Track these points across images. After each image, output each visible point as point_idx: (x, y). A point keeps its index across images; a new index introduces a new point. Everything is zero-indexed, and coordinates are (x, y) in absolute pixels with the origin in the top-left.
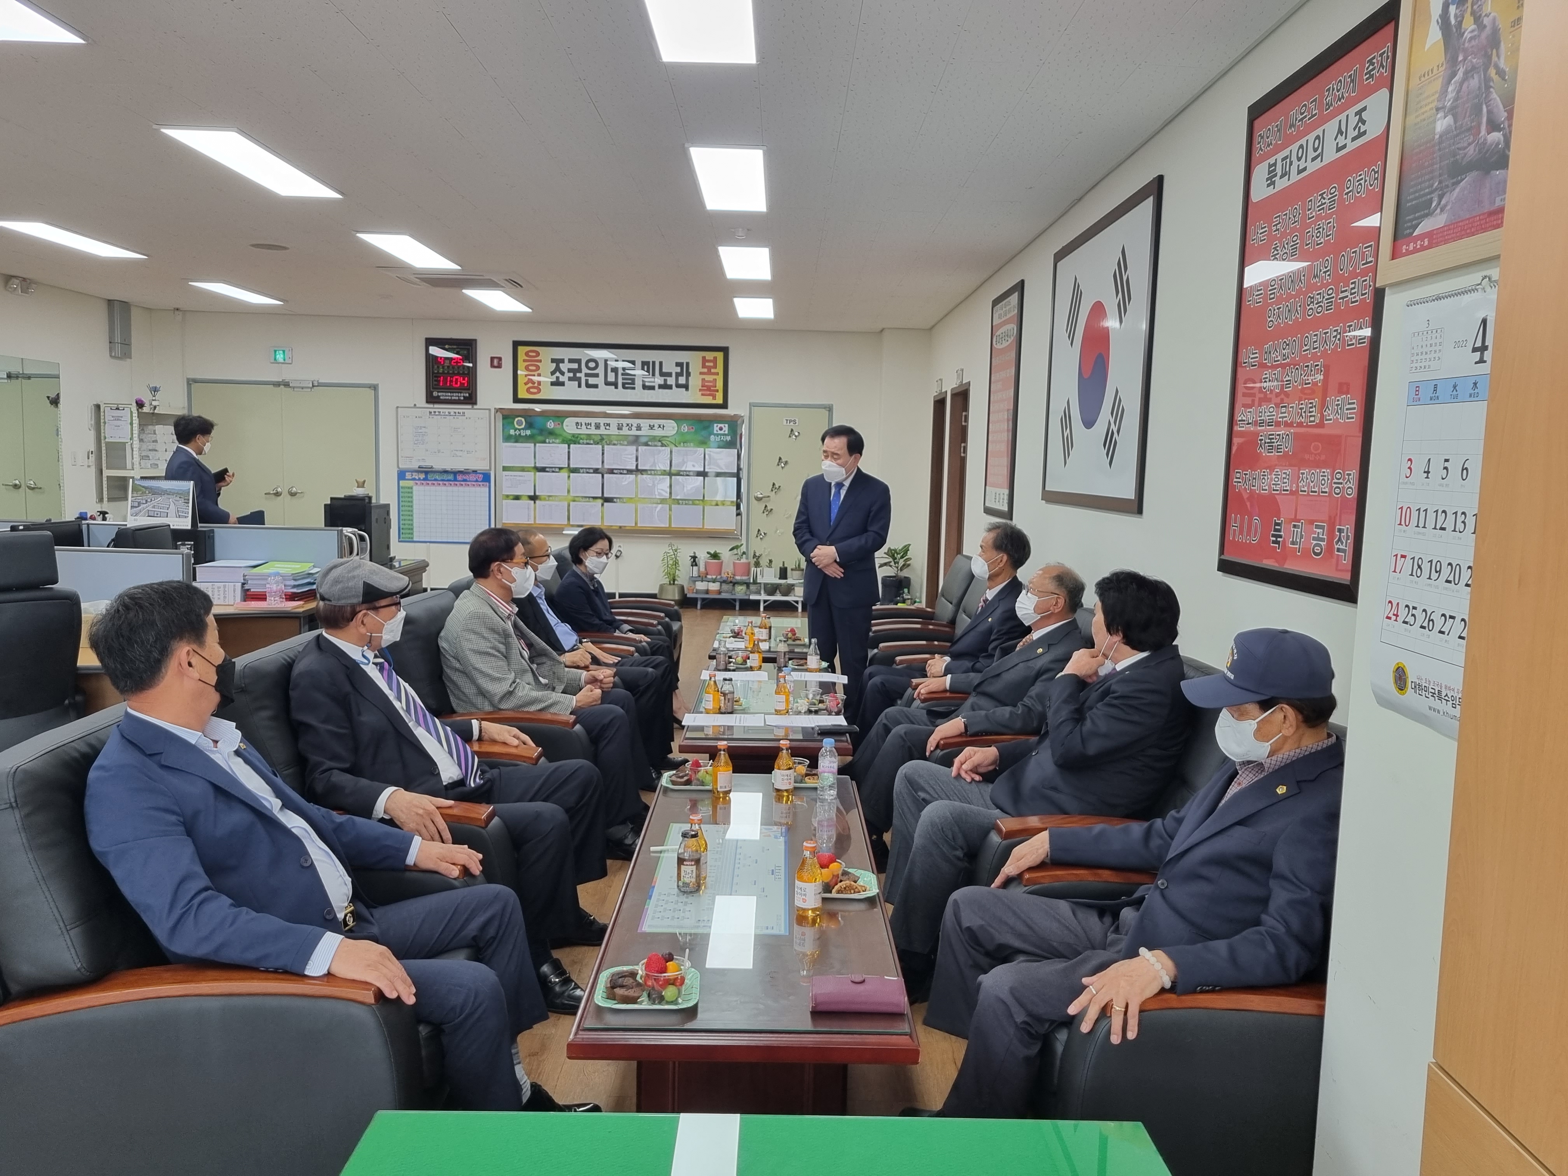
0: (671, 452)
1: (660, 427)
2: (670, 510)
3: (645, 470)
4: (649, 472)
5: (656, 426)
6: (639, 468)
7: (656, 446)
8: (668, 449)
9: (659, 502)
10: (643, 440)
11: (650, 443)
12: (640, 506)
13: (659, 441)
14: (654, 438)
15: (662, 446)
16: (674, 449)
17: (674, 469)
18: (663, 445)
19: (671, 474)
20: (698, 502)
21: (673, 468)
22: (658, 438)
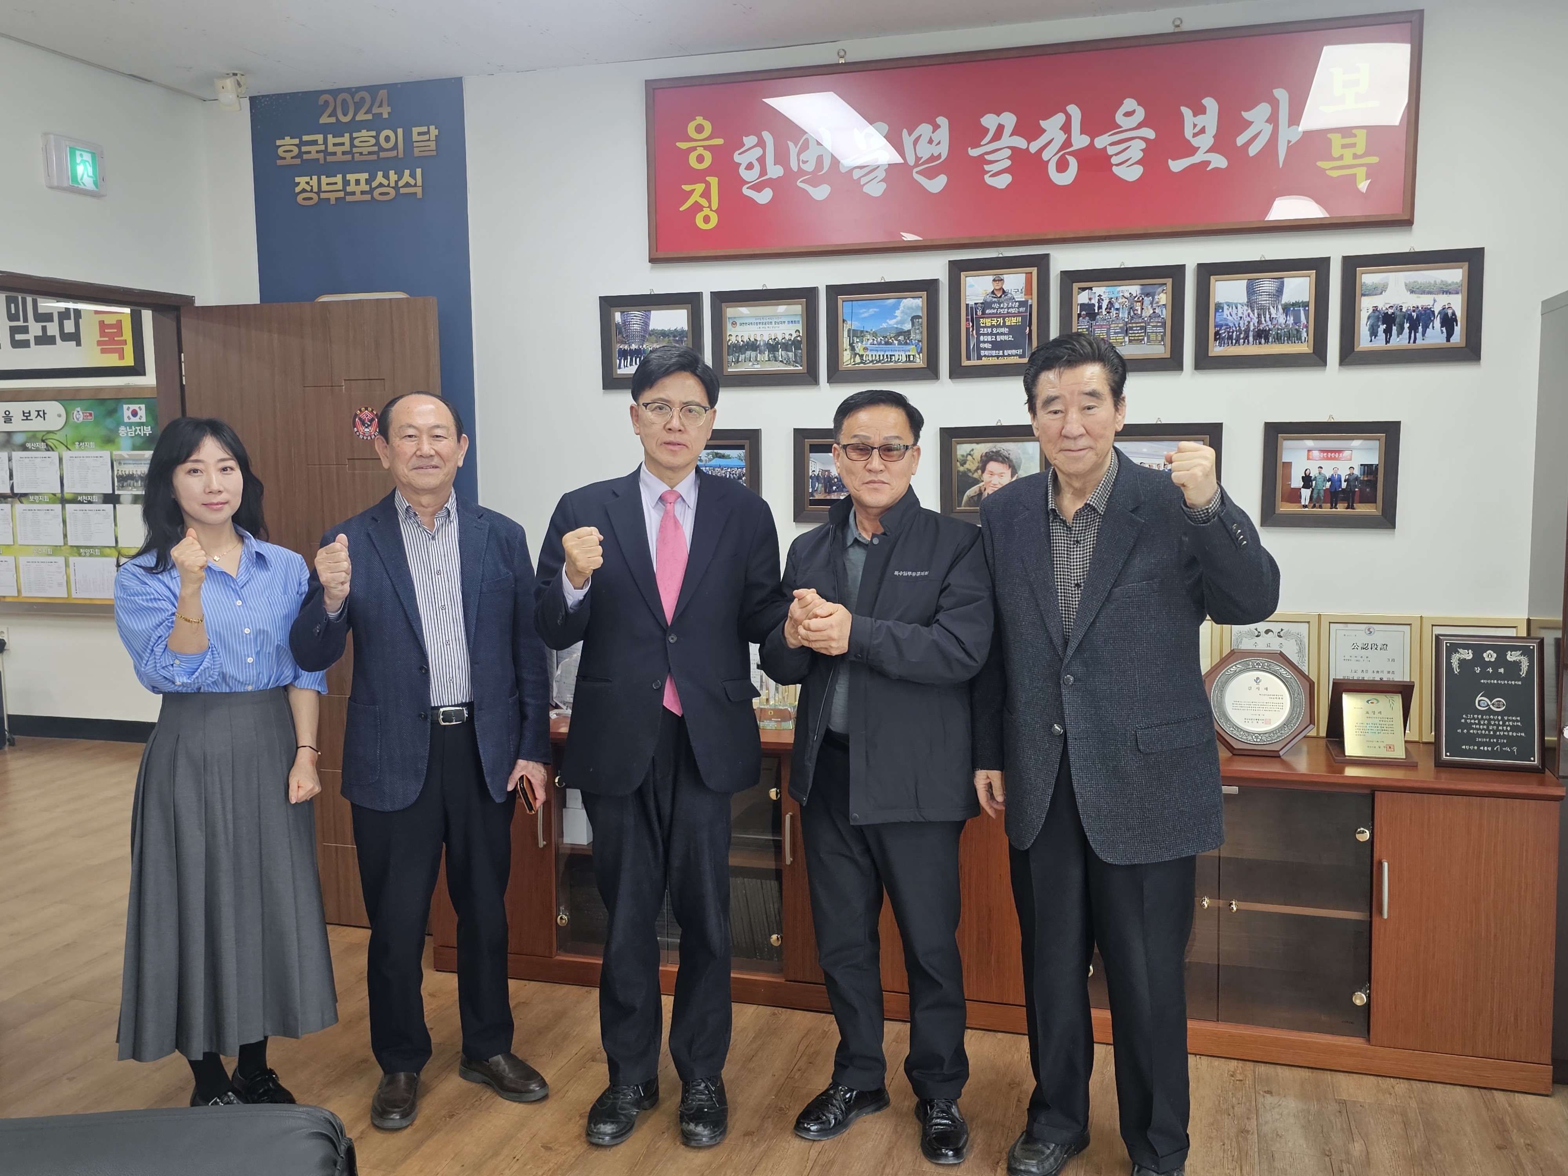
0: (61, 460)
1: (39, 415)
2: (67, 565)
3: (25, 495)
4: (31, 498)
5: (34, 414)
6: (16, 491)
7: (37, 450)
8: (54, 455)
9: (50, 551)
10: (18, 439)
11: (28, 445)
12: (22, 560)
13: (43, 441)
14: (33, 436)
15: (47, 450)
16: (66, 455)
17: (69, 490)
18: (49, 448)
19: (63, 501)
20: (108, 550)
21: (66, 490)
22: (40, 436)
